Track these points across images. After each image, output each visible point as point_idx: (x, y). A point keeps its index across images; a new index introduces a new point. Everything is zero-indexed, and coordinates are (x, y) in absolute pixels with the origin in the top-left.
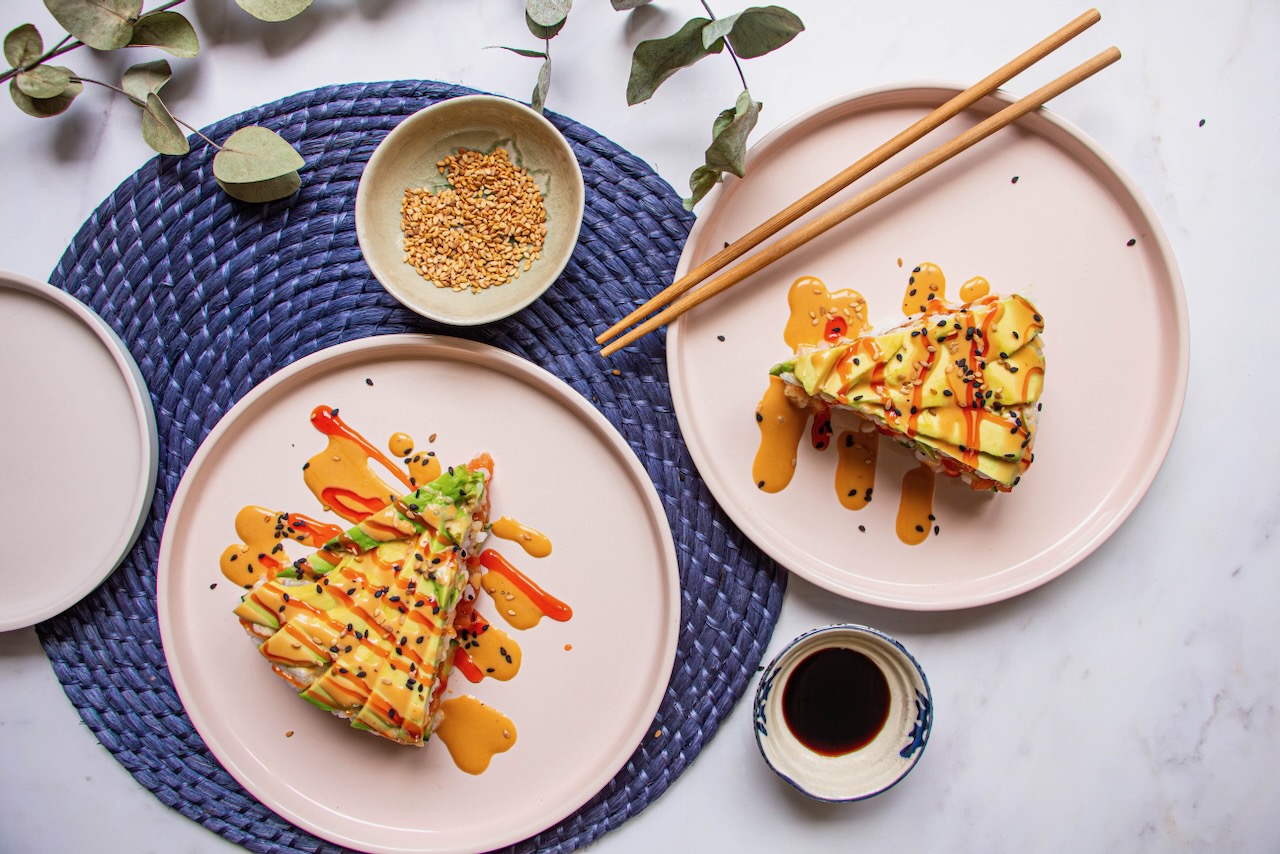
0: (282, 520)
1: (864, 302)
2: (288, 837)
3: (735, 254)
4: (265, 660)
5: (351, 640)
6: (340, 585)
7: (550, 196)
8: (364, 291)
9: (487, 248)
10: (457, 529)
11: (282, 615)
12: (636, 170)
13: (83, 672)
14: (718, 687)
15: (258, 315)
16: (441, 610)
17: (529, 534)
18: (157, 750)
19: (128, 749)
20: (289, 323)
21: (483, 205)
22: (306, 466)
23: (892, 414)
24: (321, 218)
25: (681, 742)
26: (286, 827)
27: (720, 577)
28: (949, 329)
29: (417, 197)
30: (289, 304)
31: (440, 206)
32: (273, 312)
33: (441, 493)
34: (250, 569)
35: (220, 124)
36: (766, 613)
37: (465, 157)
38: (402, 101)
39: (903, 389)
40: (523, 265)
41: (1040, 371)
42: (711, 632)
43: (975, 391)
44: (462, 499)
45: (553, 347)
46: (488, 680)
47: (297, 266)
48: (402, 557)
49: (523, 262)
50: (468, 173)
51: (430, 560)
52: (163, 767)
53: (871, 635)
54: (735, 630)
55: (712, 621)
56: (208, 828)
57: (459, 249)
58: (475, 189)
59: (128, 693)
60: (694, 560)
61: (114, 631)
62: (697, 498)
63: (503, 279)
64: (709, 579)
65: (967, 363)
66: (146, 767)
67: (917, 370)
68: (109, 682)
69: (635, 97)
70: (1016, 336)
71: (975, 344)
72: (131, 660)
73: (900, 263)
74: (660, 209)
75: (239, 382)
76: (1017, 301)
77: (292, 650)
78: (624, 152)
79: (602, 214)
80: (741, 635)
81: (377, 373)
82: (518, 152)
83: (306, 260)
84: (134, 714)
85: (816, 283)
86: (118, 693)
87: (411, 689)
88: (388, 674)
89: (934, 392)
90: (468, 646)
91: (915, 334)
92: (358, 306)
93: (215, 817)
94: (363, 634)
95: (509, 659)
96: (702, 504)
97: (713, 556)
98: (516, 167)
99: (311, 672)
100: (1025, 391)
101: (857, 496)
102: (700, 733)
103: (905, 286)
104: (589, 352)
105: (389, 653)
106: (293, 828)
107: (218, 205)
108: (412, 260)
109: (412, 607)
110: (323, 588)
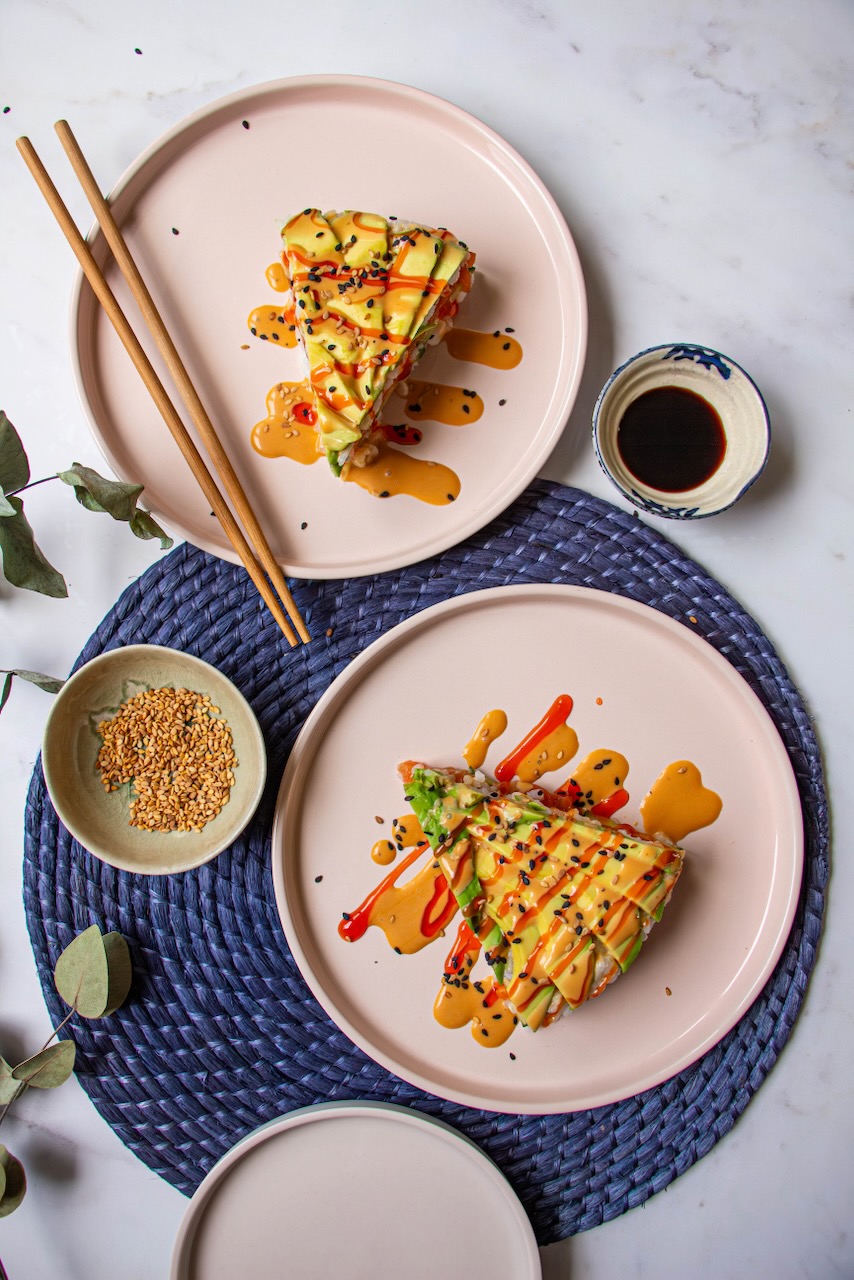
0: (451, 980)
1: (281, 384)
2: (774, 1003)
3: (220, 504)
4: (584, 1002)
5: (570, 913)
6: (515, 919)
7: (149, 682)
8: (229, 879)
9: (195, 749)
10: (467, 797)
11: (540, 981)
12: (133, 598)
13: (592, 1200)
14: (649, 556)
15: (244, 989)
16: (547, 819)
17: (483, 730)
18: (676, 1131)
19: (673, 1161)
20: (254, 957)
21: (152, 750)
22: (398, 950)
23: (385, 359)
24: (153, 915)
25: (704, 598)
26: (764, 1005)
27: (541, 546)
28: (307, 298)
29: (139, 815)
30: (236, 955)
31: (150, 792)
32: (242, 971)
33: (430, 811)
34: (498, 1017)
35: (51, 1010)
36: (580, 503)
37: (103, 764)
38: (45, 825)
39: (363, 346)
40: (214, 713)
41: (357, 216)
42: (595, 559)
43: (370, 277)
44: (438, 790)
45: (300, 693)
46: (627, 785)
47: (198, 943)
48: (491, 855)
49: (212, 715)
50: (119, 762)
51: (495, 827)
52: (694, 1126)
53: (605, 398)
54: (594, 535)
55: (583, 557)
56: (760, 1085)
57: (194, 777)
58: (135, 757)
59: (616, 1155)
60: (522, 570)
61: (552, 1164)
62: (460, 563)
63: (227, 735)
64: (542, 558)
65: (343, 283)
66: (693, 1143)
67: (345, 331)
68: (603, 1174)
69: (60, 591)
70: (320, 235)
71: (325, 274)
72: (582, 1150)
73: (246, 347)
74: (174, 577)
75: (310, 1013)
76: (287, 232)
77: (576, 974)
78: (115, 608)
79: (173, 634)
80: (600, 531)
81: (311, 870)
82: (103, 710)
83: (193, 935)
84: (639, 1151)
85: (258, 431)
86: (615, 1165)
87: (624, 856)
88: (607, 879)
89: (368, 317)
90: (591, 802)
91: (310, 331)
92: (243, 885)
93: (748, 1077)
94: (565, 900)
95: (607, 762)
96: (467, 558)
97: (519, 552)
98: (118, 714)
99: (601, 957)
100: (376, 231)
101: (470, 405)
102: (695, 578)
103: (269, 345)
104: (308, 658)
105: (586, 876)
106: (763, 997)
107: (132, 1019)
108: (200, 825)
109: (542, 849)
110: (516, 937)
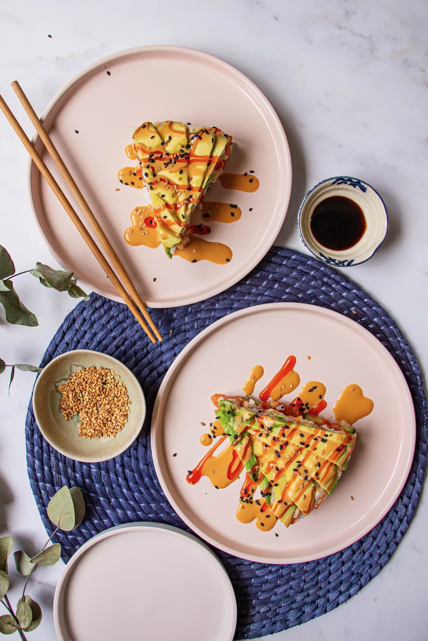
0: (244, 500)
1: (137, 208)
2: (405, 499)
3: (112, 274)
4: (312, 512)
5: (301, 470)
6: (274, 475)
7: (83, 365)
8: (130, 457)
9: (109, 396)
10: (247, 415)
11: (288, 504)
12: (71, 320)
13: (321, 602)
14: (330, 282)
15: (141, 509)
16: (287, 425)
17: (251, 377)
18: (360, 566)
19: (360, 580)
20: (145, 494)
21: (87, 398)
22: (217, 487)
23: (191, 199)
24: (93, 477)
25: (359, 301)
26: (400, 501)
27: (275, 281)
28: (149, 171)
29: (83, 431)
30: (136, 494)
31: (88, 419)
32: (140, 502)
33: (229, 423)
34: (268, 516)
35: (46, 527)
36: (293, 257)
37: (63, 406)
38: (36, 436)
39: (179, 194)
40: (117, 378)
41: (171, 123)
42: (303, 285)
43: (180, 158)
44: (232, 413)
45: (159, 363)
46: (325, 398)
47: (117, 489)
48: (261, 443)
49: (116, 379)
50: (71, 405)
51: (262, 430)
52: (369, 562)
53: (303, 207)
54: (302, 273)
55: (297, 285)
56: (401, 540)
57: (109, 410)
58: (79, 402)
59: (331, 579)
60: (266, 293)
61: (300, 585)
62: (235, 292)
63: (124, 389)
64: (276, 286)
65: (166, 162)
66: (369, 571)
67: (169, 188)
68: (325, 588)
69: (34, 322)
70: (153, 137)
71: (156, 158)
72: (314, 577)
73: (118, 190)
74: (90, 309)
75: (175, 520)
76: (135, 136)
77: (306, 499)
78: (62, 326)
79: (93, 337)
80: (304, 270)
81: (171, 451)
82: (61, 380)
83: (114, 485)
84: (342, 576)
85: (128, 231)
86: (331, 584)
87: (326, 440)
88: (319, 452)
89: (180, 179)
90: (308, 408)
91: (152, 188)
92: (137, 459)
93: (395, 537)
94: (298, 464)
95: (315, 388)
96: (238, 289)
97: (264, 284)
98: (68, 381)
99: (318, 490)
100: (181, 132)
101: (234, 212)
102: (354, 291)
103: (130, 187)
104: (161, 345)
105: (308, 451)
106: (400, 497)
107: (87, 529)
108: (114, 434)
109: (285, 439)
110: (275, 483)
